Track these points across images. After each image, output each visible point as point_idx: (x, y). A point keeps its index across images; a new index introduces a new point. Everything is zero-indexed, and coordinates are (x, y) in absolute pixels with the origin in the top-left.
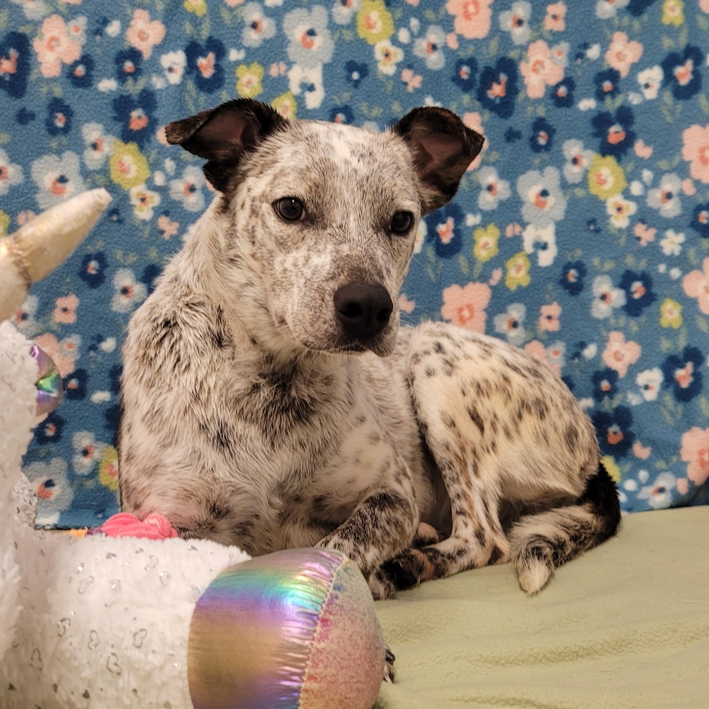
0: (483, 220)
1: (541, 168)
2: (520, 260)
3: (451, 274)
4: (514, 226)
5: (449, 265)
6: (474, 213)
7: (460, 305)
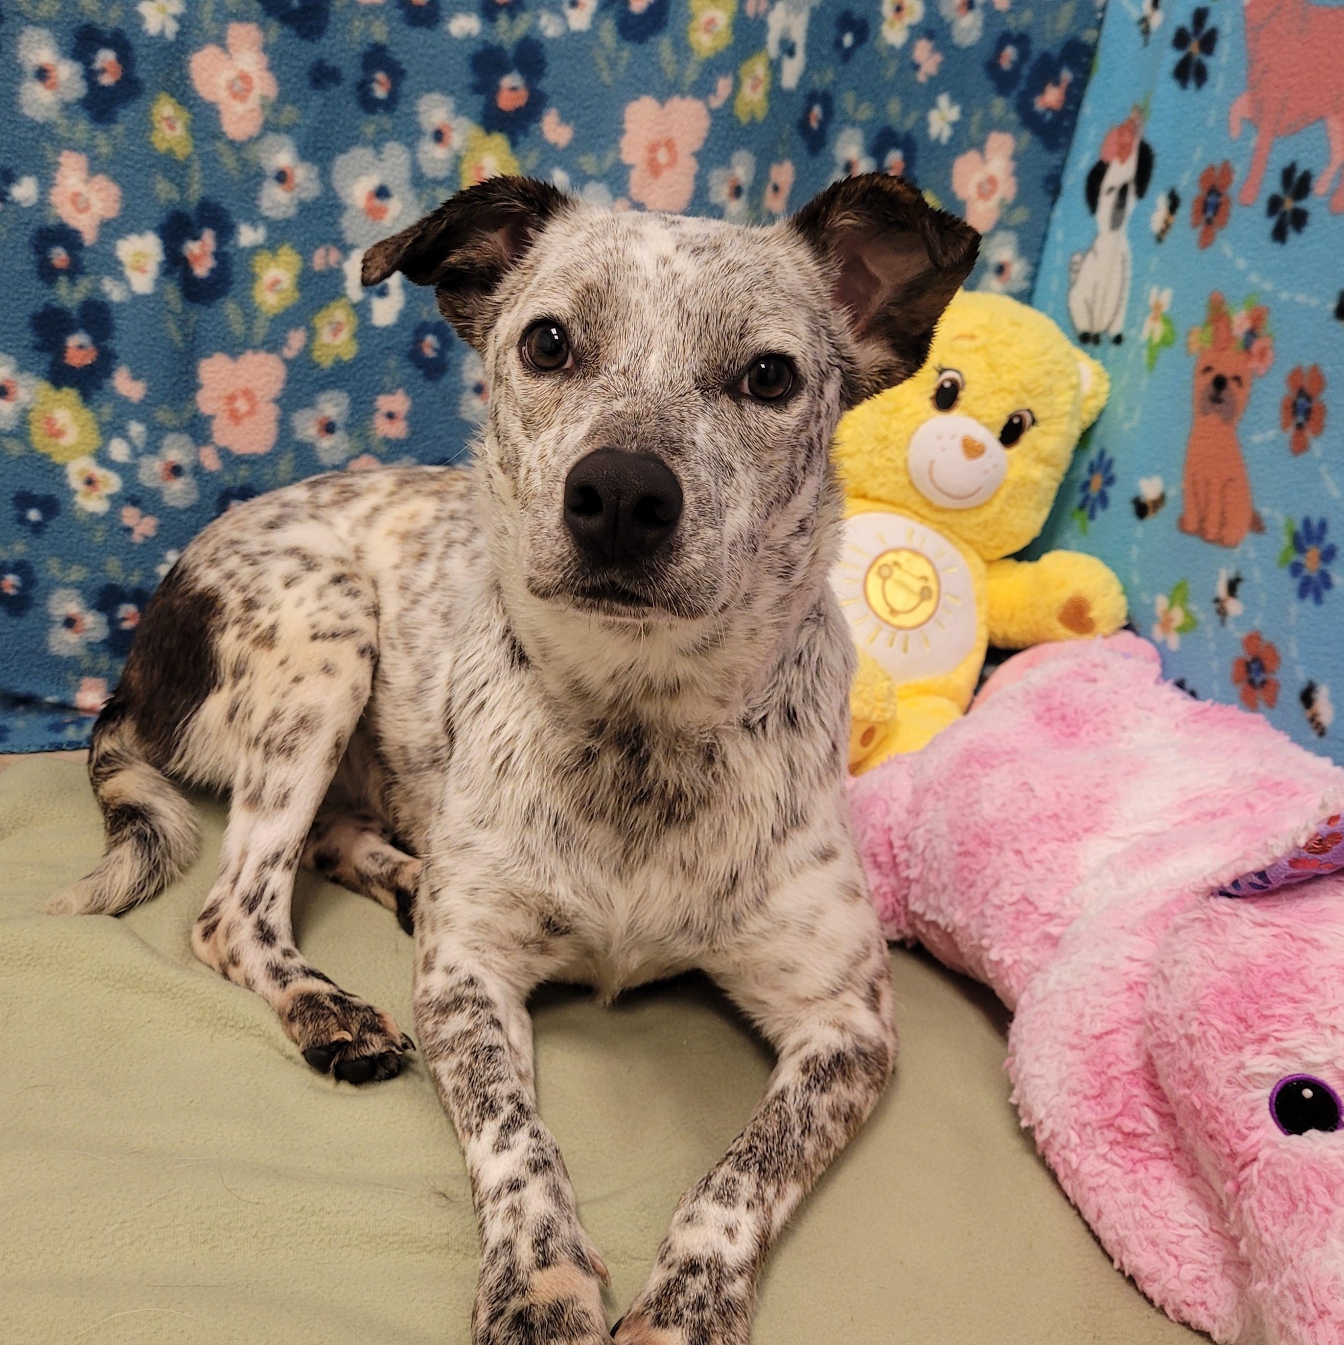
0: (269, 238)
1: (377, 145)
2: (339, 313)
3: (213, 333)
4: (327, 251)
5: (208, 318)
6: (254, 223)
7: (230, 391)
